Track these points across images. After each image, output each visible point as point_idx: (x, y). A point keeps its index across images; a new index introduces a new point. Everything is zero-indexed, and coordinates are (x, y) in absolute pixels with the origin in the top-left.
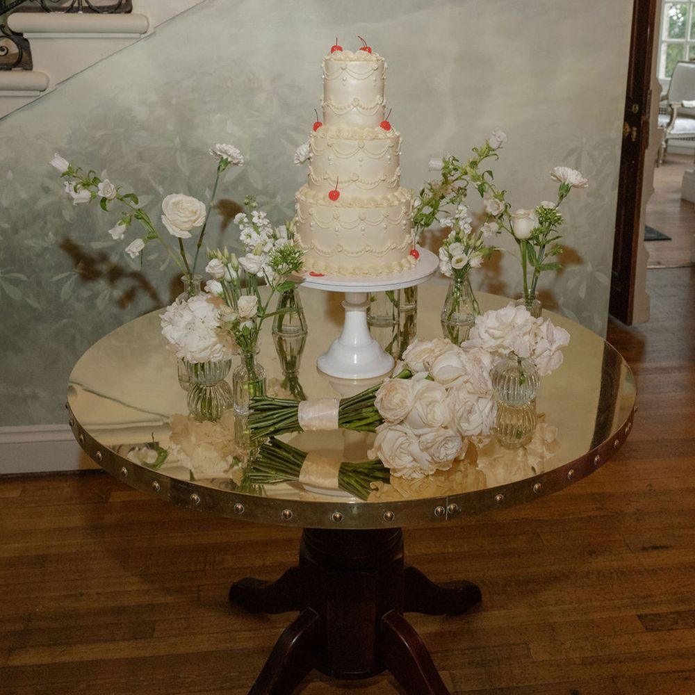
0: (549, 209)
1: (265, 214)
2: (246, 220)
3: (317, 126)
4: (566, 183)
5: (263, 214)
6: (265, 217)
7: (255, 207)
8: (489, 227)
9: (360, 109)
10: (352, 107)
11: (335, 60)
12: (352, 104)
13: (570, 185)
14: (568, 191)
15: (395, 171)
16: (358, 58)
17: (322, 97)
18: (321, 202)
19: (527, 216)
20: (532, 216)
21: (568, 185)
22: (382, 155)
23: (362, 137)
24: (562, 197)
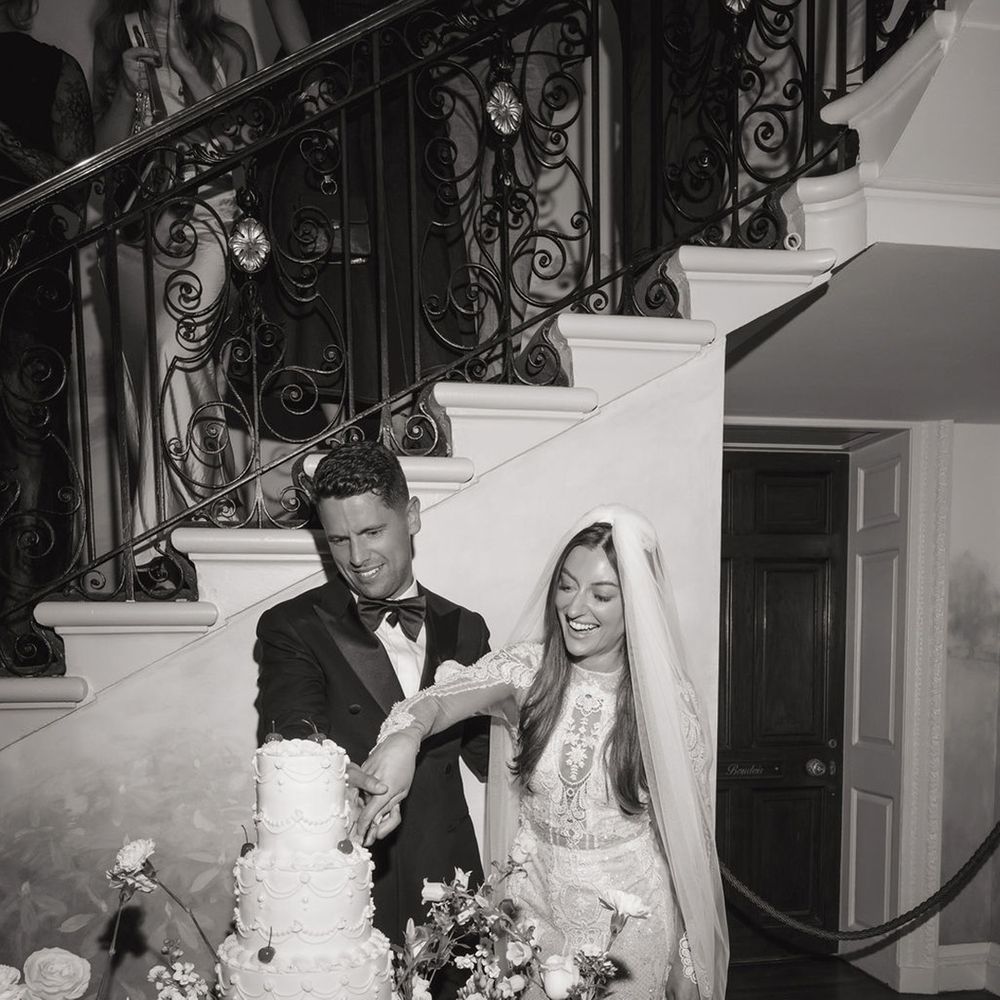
0: (593, 957)
1: (193, 966)
2: (166, 975)
3: (246, 848)
4: (620, 913)
5: (189, 967)
6: (194, 971)
7: (178, 957)
8: (509, 983)
9: (306, 825)
10: (293, 822)
11: (269, 755)
12: (293, 818)
13: (626, 916)
14: (623, 922)
15: (362, 911)
16: (302, 752)
17: (255, 806)
18: (247, 965)
19: (561, 967)
20: (569, 965)
21: (622, 915)
22: (338, 891)
23: (306, 866)
24: (614, 932)
